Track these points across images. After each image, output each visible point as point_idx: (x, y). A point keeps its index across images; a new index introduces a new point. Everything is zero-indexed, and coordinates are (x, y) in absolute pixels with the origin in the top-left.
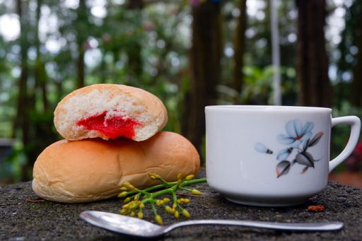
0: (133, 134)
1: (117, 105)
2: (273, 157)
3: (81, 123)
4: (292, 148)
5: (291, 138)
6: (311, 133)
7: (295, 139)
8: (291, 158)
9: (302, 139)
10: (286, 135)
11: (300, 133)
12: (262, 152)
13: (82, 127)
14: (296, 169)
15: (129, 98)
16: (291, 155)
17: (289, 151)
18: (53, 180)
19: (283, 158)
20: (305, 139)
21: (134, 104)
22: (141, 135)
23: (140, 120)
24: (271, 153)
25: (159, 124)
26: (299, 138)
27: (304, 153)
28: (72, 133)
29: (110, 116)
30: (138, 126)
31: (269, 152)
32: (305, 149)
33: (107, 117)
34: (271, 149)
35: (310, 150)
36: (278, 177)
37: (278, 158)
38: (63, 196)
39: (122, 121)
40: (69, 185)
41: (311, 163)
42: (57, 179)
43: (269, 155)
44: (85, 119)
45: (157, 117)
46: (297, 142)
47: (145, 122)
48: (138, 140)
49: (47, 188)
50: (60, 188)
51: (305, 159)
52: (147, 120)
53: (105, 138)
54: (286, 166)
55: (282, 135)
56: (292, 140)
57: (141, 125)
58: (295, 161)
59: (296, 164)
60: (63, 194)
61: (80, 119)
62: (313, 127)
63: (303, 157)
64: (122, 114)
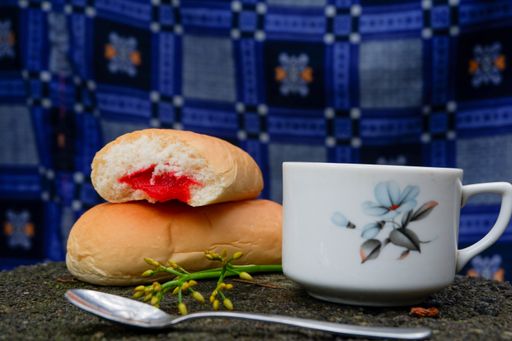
0: (188, 196)
1: (171, 156)
2: (356, 233)
3: (124, 179)
4: (384, 222)
5: (383, 207)
6: (416, 202)
7: (388, 209)
8: (382, 235)
9: (399, 210)
10: (376, 202)
11: (396, 201)
12: (342, 225)
13: (124, 185)
14: (391, 252)
15: (185, 148)
16: (381, 231)
17: (380, 226)
18: (82, 253)
19: (371, 234)
20: (404, 209)
21: (192, 156)
22: (200, 198)
23: (198, 178)
24: (354, 227)
25: (224, 185)
26: (394, 207)
27: (403, 229)
28: (113, 194)
29: (160, 171)
30: (195, 186)
31: (350, 226)
32: (405, 225)
33: (156, 173)
34: (353, 222)
35: (412, 227)
36: (363, 262)
37: (362, 235)
38: (93, 276)
39: (174, 178)
40: (100, 260)
41: (414, 244)
42: (87, 252)
43: (350, 230)
44: (129, 174)
45: (221, 175)
46: (392, 213)
47: (204, 180)
48: (193, 205)
49: (77, 263)
50: (90, 265)
51: (406, 240)
52: (207, 178)
53: (151, 200)
54: (375, 247)
55: (369, 203)
56: (384, 211)
57: (200, 185)
58: (389, 241)
59: (390, 244)
60: (93, 272)
61: (122, 175)
62: (417, 194)
63: (401, 236)
64: (175, 169)
